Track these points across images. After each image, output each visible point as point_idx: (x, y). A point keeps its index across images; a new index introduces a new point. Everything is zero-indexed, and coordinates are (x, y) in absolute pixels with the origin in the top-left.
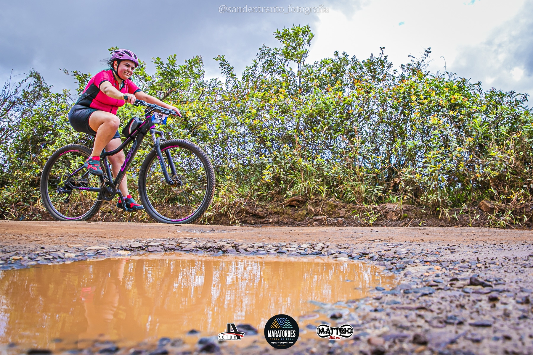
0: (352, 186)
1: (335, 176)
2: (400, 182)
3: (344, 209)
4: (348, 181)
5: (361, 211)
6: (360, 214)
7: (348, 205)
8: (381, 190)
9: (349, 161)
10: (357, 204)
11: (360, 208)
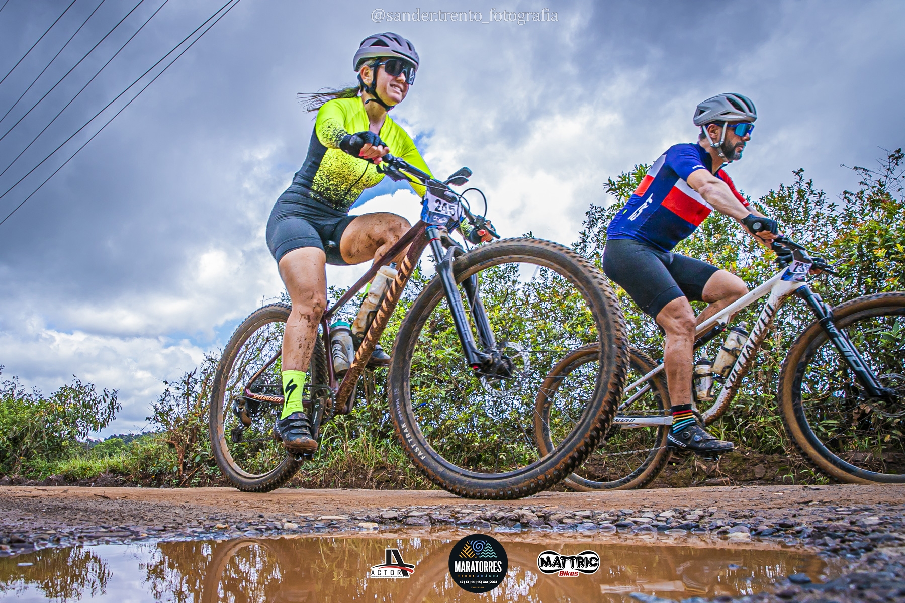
0: (774, 423)
1: (740, 408)
2: (871, 411)
3: (761, 465)
4: (765, 413)
5: (796, 467)
6: (794, 473)
7: (769, 457)
8: (833, 427)
9: (763, 379)
10: (787, 455)
11: (794, 462)
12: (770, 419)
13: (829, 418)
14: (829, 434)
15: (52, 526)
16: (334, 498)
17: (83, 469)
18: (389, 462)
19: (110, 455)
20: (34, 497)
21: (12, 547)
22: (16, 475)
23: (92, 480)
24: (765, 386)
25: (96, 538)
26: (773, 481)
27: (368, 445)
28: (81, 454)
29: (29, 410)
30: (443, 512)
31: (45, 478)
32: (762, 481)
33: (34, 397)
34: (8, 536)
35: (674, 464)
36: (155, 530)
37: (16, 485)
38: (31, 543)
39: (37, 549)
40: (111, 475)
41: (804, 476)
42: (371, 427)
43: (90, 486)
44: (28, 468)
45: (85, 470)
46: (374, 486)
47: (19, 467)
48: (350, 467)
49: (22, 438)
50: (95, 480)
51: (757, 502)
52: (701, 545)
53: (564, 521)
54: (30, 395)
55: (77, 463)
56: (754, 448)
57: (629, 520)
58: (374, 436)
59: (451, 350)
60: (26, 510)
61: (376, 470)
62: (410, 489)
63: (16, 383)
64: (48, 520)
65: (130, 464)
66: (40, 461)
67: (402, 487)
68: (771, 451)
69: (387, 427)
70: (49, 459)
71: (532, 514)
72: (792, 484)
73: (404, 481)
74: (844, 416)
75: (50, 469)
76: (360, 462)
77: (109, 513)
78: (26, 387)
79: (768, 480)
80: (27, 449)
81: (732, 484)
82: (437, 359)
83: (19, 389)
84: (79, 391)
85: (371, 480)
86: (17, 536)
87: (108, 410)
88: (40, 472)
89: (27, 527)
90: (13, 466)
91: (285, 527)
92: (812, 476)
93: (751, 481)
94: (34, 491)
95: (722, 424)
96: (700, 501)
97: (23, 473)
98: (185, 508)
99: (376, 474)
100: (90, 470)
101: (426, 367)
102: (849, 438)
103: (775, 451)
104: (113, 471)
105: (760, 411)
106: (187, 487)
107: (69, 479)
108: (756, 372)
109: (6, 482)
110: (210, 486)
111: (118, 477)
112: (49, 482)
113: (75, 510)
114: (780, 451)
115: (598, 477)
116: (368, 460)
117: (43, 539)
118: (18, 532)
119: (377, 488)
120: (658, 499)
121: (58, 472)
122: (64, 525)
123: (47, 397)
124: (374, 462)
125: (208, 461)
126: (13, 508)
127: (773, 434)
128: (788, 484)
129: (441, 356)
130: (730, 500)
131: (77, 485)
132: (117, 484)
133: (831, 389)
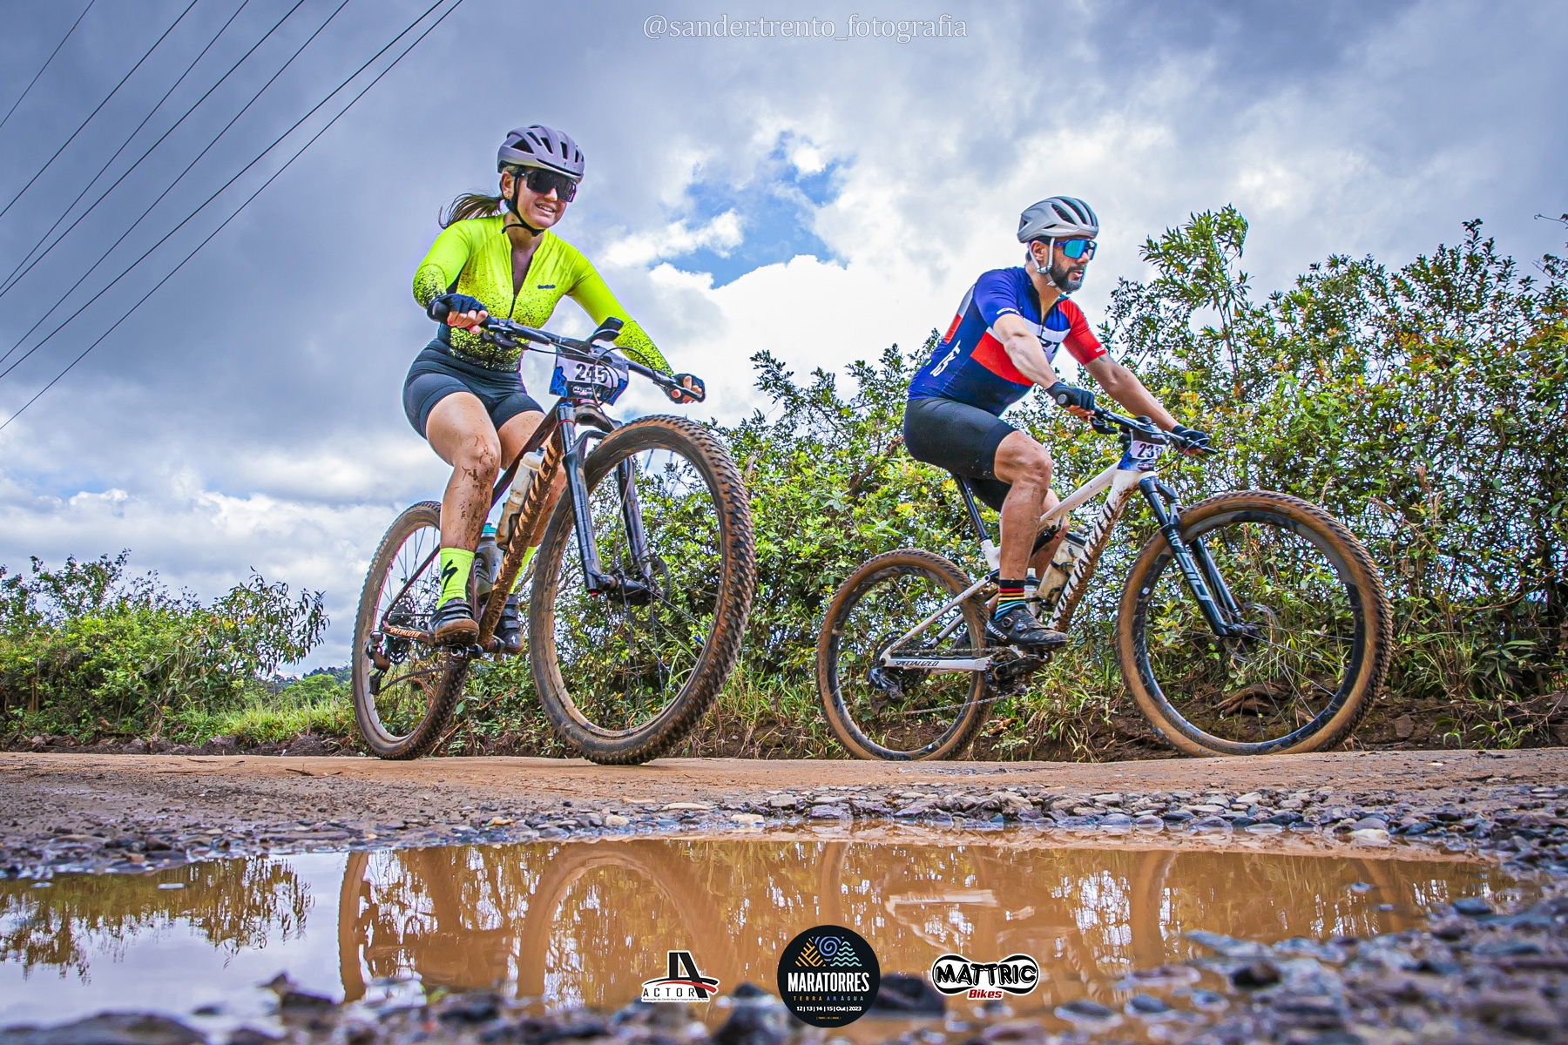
0: (1427, 646)
3: (1406, 716)
4: (1412, 629)
5: (1464, 719)
6: (1462, 729)
7: (1419, 702)
8: (1527, 652)
9: (1409, 571)
10: (1449, 699)
11: (1461, 712)
12: (1421, 638)
13: (1520, 636)
14: (1521, 663)
15: (217, 821)
16: (689, 773)
17: (268, 726)
18: (783, 712)
19: (313, 702)
20: (185, 773)
21: (148, 857)
22: (155, 737)
23: (284, 744)
24: (1412, 582)
25: (290, 841)
26: (1426, 743)
27: (746, 685)
28: (265, 701)
29: (177, 627)
30: (873, 796)
31: (202, 741)
32: (1407, 744)
33: (184, 605)
34: (142, 839)
35: (1260, 716)
36: (391, 829)
37: (155, 753)
38: (180, 850)
39: (191, 860)
40: (315, 735)
41: (1479, 735)
42: (751, 654)
43: (279, 754)
44: (174, 725)
45: (270, 727)
46: (756, 754)
47: (160, 724)
48: (715, 721)
49: (165, 675)
50: (288, 745)
51: (1399, 778)
52: (1306, 850)
53: (1075, 810)
54: (178, 602)
55: (256, 717)
56: (1395, 687)
57: (1185, 809)
58: (756, 669)
59: (885, 523)
60: (172, 795)
61: (760, 726)
62: (818, 757)
63: (154, 582)
64: (209, 812)
65: (347, 718)
66: (194, 713)
67: (803, 755)
68: (1423, 693)
69: (780, 655)
70: (210, 710)
71: (1022, 799)
72: (1458, 748)
73: (806, 745)
74: (1544, 634)
75: (212, 727)
76: (732, 713)
77: (312, 800)
78: (171, 588)
79: (1418, 742)
80: (174, 692)
81: (1358, 748)
82: (862, 540)
83: (158, 592)
84: (263, 594)
85: (752, 743)
86: (157, 839)
87: (308, 628)
88: (195, 731)
89: (174, 823)
90: (151, 722)
91: (607, 824)
92: (1492, 734)
93: (1389, 743)
94: (185, 762)
95: (1340, 648)
96: (1304, 777)
97: (167, 733)
98: (439, 790)
99: (760, 733)
100: (280, 728)
101: (844, 553)
102: (1554, 670)
103: (1430, 693)
104: (318, 728)
105: (1405, 625)
106: (442, 756)
107: (244, 743)
108: (1397, 560)
109: (138, 747)
110: (480, 753)
111: (326, 739)
112: (211, 749)
113: (255, 795)
114: (1438, 692)
115: (1132, 737)
116: (746, 710)
117: (201, 844)
118: (159, 832)
119: (762, 756)
120: (1234, 774)
121: (226, 730)
122: (236, 821)
123: (206, 604)
124: (756, 713)
125: (478, 711)
126: (150, 792)
127: (1425, 663)
128: (1452, 748)
129: (867, 534)
130: (1355, 774)
131: (257, 754)
132: (325, 751)
133: (1525, 588)
